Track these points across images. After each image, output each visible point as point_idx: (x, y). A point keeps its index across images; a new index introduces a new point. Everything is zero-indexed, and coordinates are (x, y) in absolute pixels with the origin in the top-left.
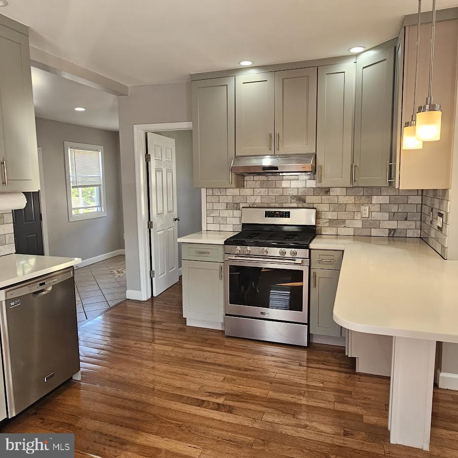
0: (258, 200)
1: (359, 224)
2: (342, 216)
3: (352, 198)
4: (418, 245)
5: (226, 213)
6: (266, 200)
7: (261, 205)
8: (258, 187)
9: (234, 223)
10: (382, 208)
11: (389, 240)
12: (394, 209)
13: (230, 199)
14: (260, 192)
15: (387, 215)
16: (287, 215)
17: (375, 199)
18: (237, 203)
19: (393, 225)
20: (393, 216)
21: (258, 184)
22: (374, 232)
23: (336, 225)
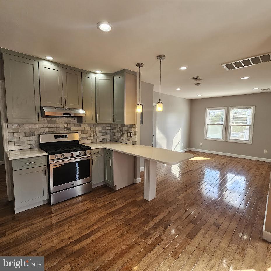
0: (46, 130)
1: (92, 138)
2: (87, 135)
3: (90, 128)
4: (110, 143)
5: (25, 138)
6: (51, 130)
7: (48, 133)
8: (46, 123)
9: (31, 144)
10: (100, 131)
11: (102, 143)
12: (103, 132)
13: (27, 130)
14: (47, 126)
15: (101, 134)
16: (66, 136)
17: (97, 128)
18: (32, 132)
19: (103, 137)
20: (103, 134)
21: (46, 122)
22: (98, 140)
23: (84, 139)
